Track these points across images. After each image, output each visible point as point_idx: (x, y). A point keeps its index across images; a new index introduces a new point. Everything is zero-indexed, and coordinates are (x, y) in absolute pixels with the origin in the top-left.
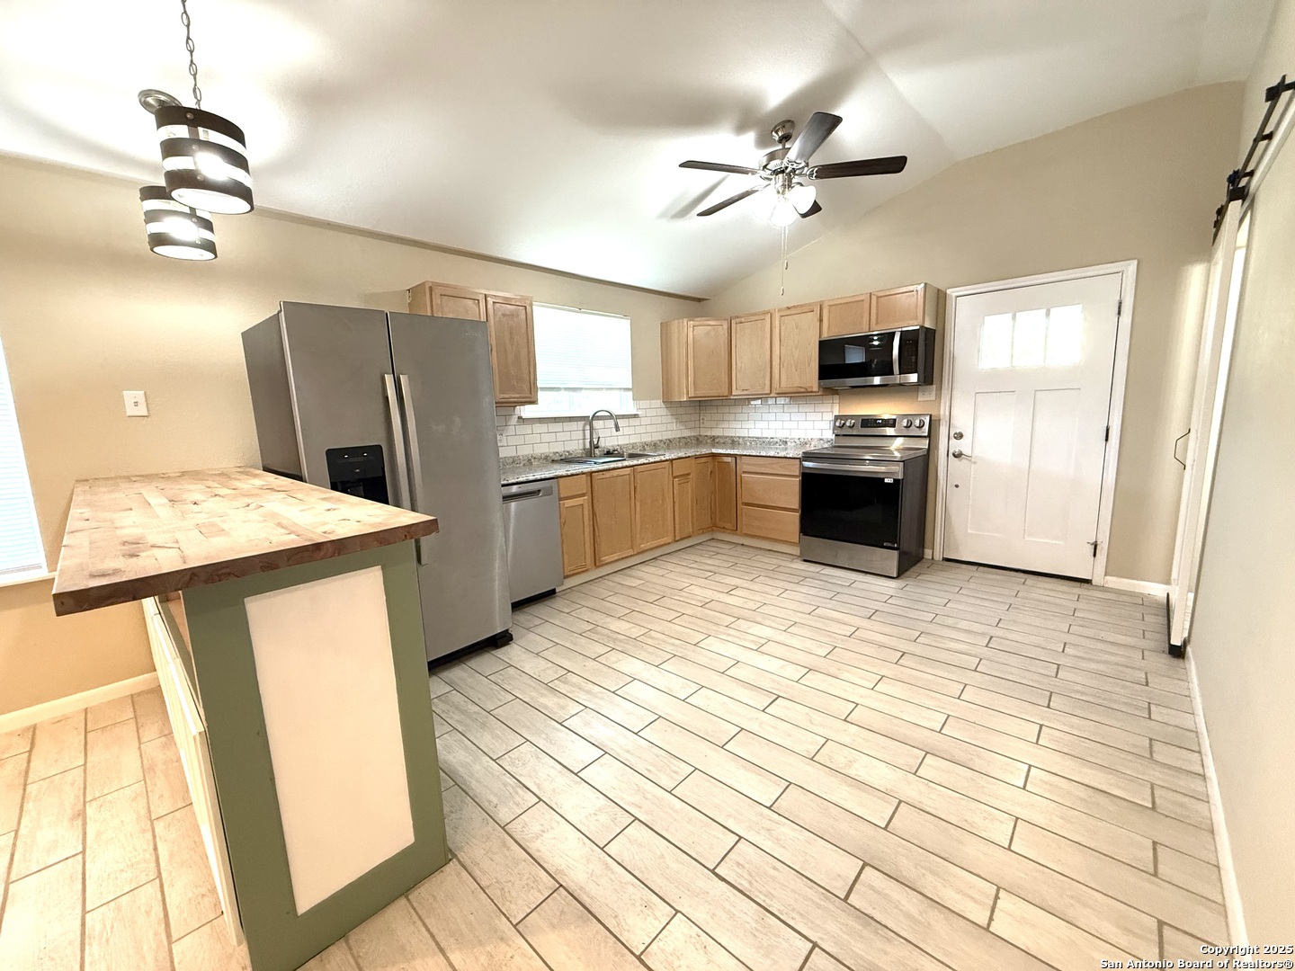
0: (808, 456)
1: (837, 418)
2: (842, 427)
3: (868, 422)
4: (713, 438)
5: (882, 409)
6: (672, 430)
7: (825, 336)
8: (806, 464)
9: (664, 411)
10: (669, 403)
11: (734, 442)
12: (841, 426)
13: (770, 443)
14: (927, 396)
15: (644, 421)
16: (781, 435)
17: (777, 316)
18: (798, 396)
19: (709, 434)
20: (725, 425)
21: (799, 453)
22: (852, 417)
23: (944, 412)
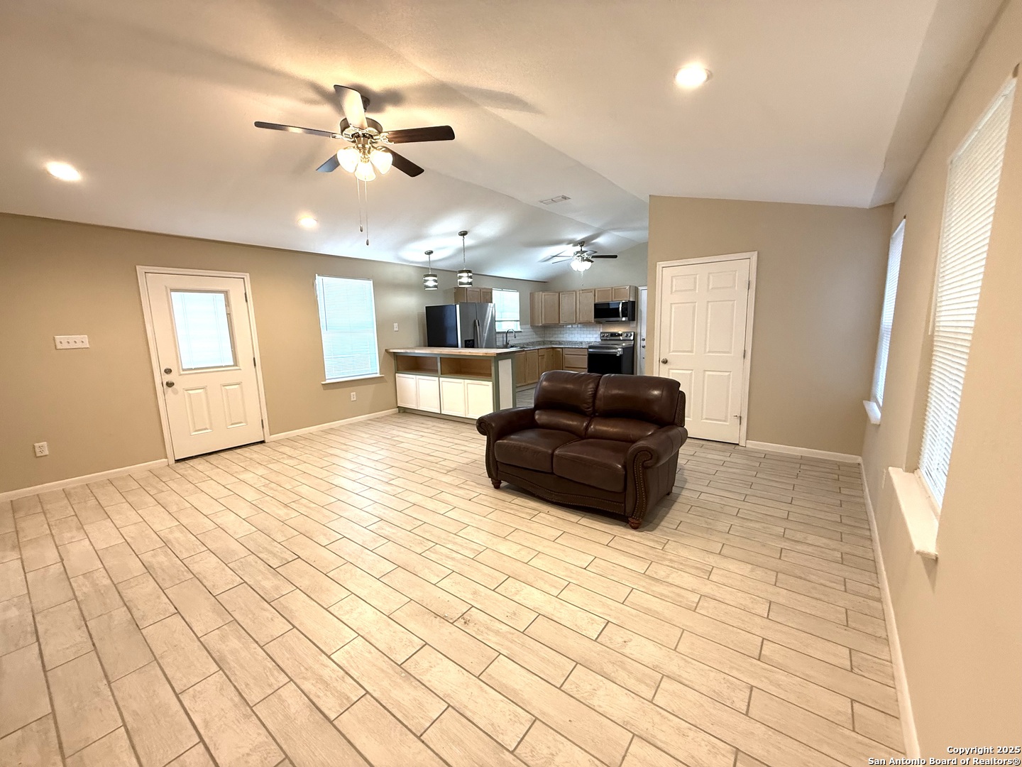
0: (590, 347)
1: (601, 333)
2: (604, 337)
3: (613, 335)
4: (551, 342)
5: (619, 330)
6: (534, 338)
7: (596, 301)
8: (590, 350)
9: (531, 330)
10: (533, 326)
11: (560, 343)
12: (603, 335)
13: (576, 343)
14: (633, 325)
15: (523, 334)
16: (581, 340)
17: (578, 293)
18: (586, 324)
19: (548, 340)
20: (556, 336)
21: (587, 347)
22: (607, 333)
23: (639, 331)
